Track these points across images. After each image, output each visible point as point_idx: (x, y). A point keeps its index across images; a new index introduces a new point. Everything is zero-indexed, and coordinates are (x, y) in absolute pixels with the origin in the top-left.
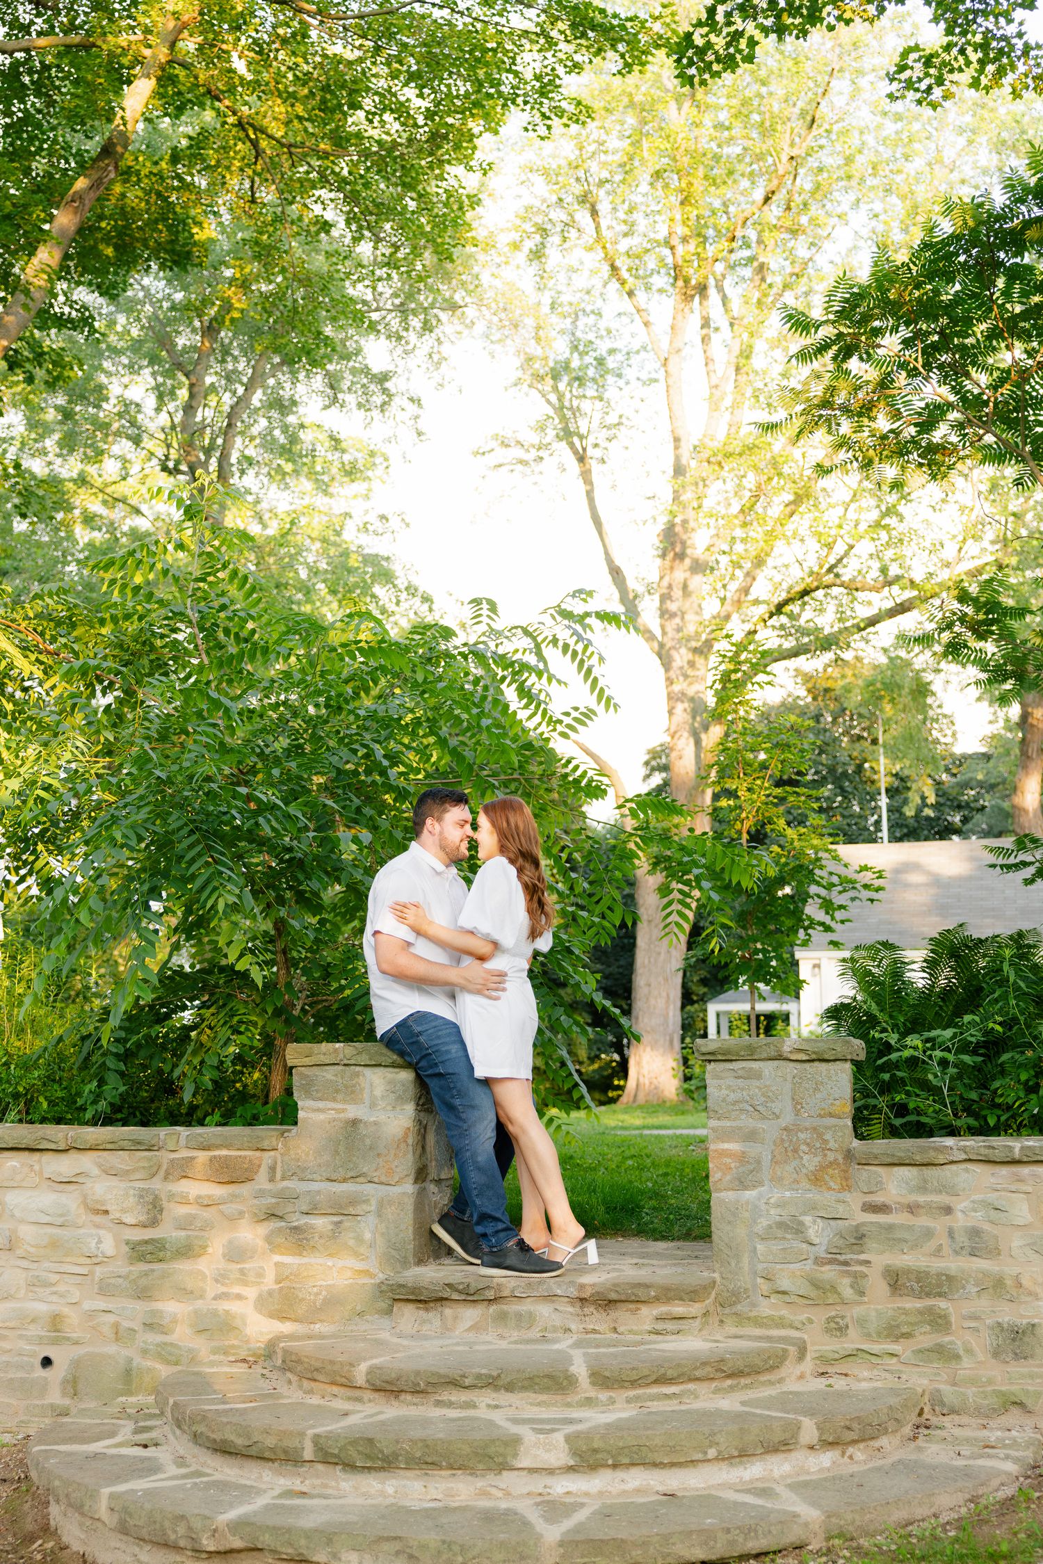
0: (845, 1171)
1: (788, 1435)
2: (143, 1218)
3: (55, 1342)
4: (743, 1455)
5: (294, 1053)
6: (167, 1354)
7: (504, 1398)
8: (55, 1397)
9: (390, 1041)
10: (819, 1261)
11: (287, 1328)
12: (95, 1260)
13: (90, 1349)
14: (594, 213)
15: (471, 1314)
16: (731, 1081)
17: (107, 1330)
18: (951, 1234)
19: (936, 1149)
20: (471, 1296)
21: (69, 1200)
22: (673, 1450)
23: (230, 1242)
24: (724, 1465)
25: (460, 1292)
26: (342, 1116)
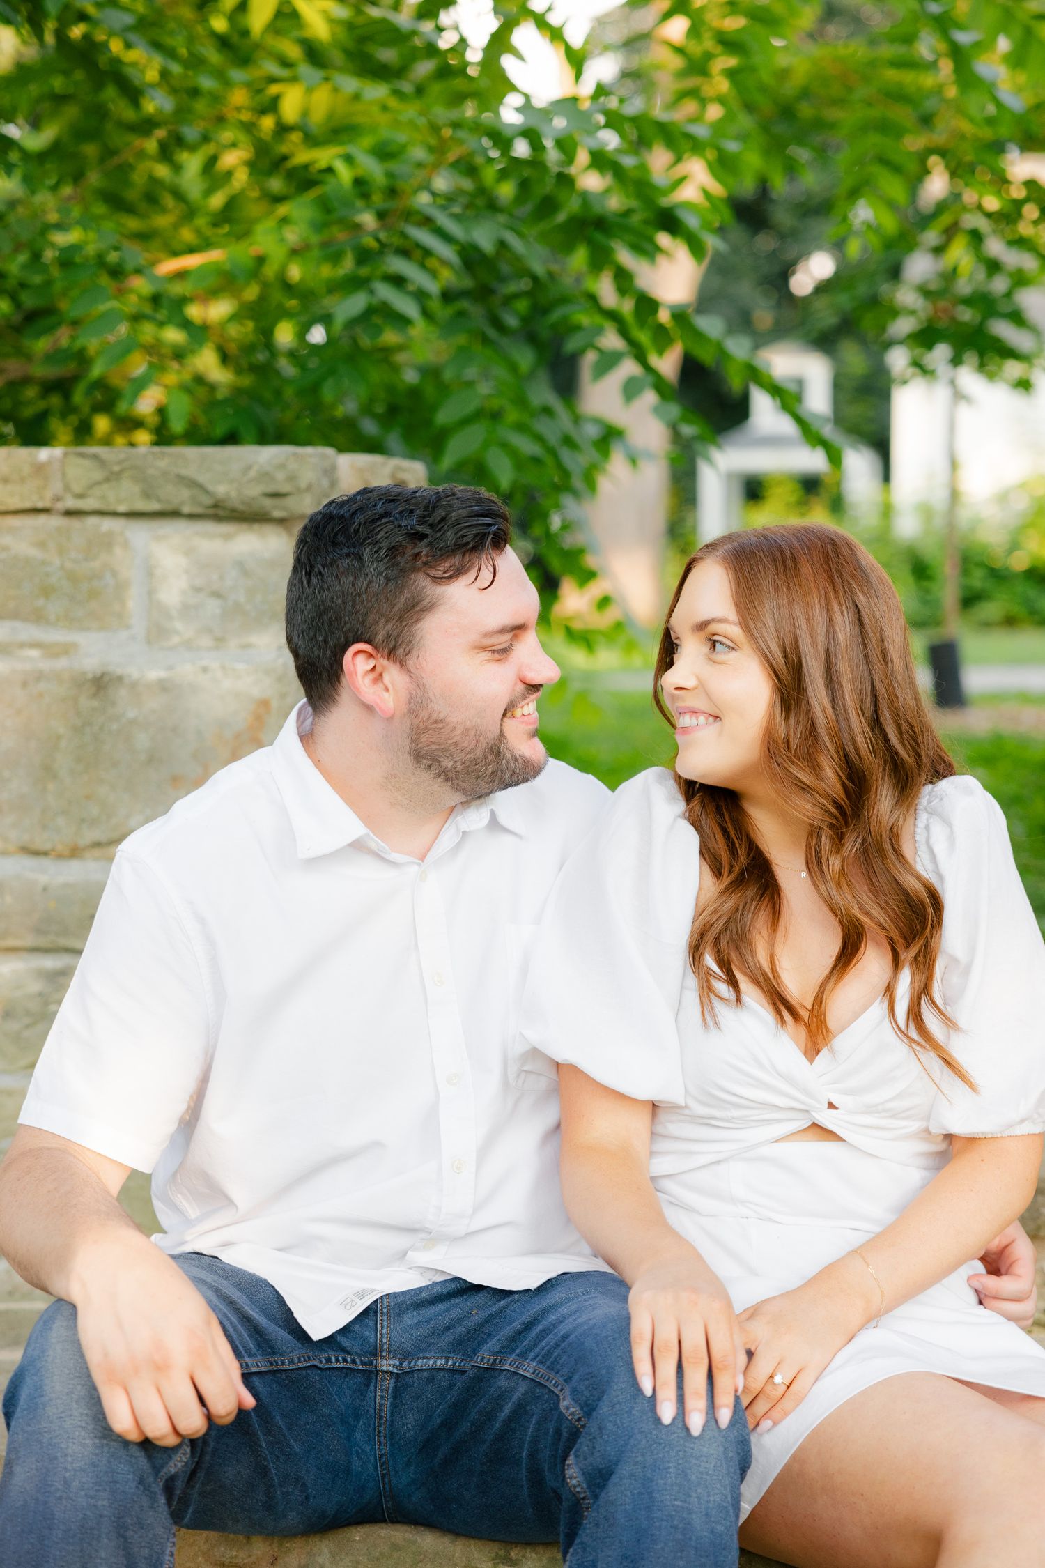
26: (62, 663)
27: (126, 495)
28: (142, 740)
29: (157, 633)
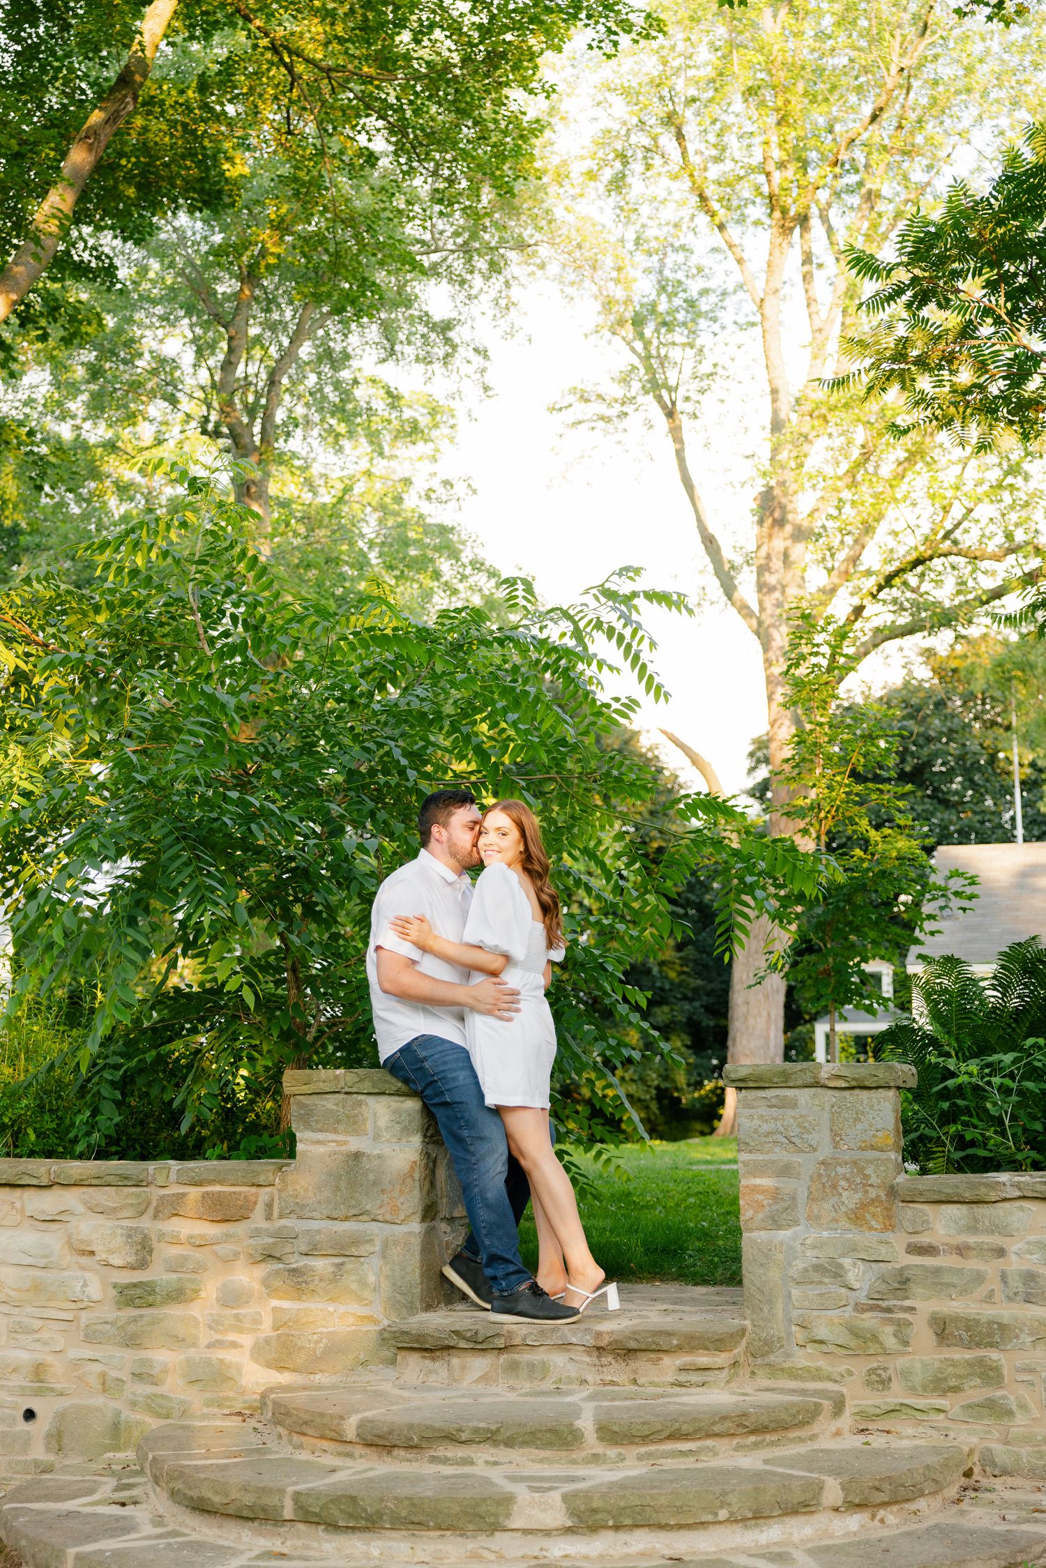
0: (888, 1209)
1: (808, 1496)
2: (131, 1259)
3: (38, 1393)
4: (758, 1516)
5: (292, 1080)
6: (158, 1407)
7: (503, 1454)
8: (39, 1453)
9: (393, 1066)
10: (860, 1308)
11: (285, 1378)
12: (80, 1305)
13: (76, 1401)
14: (680, 136)
15: (479, 1364)
16: (763, 1110)
17: (94, 1382)
18: (1004, 1278)
19: (987, 1185)
20: (480, 1344)
21: (53, 1240)
22: (680, 1510)
23: (224, 1285)
24: (738, 1528)
25: (468, 1340)
26: (343, 1148)
27: (367, 1086)
28: (371, 1177)
29: (377, 1137)
